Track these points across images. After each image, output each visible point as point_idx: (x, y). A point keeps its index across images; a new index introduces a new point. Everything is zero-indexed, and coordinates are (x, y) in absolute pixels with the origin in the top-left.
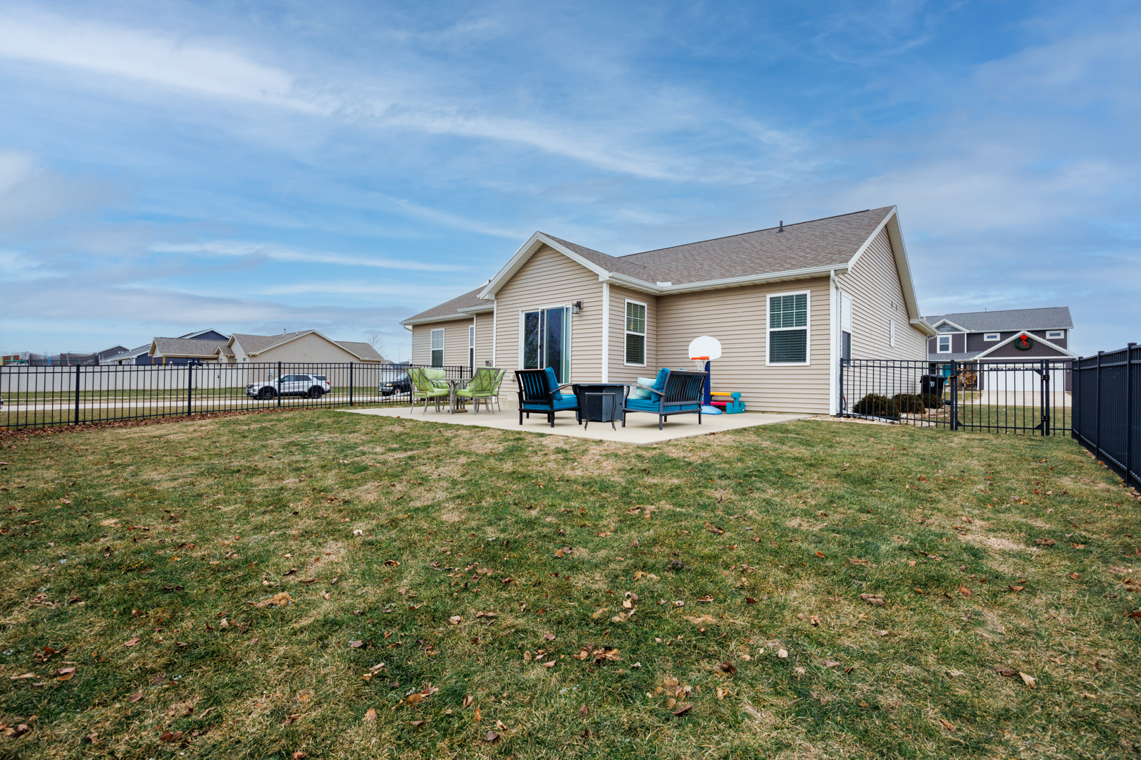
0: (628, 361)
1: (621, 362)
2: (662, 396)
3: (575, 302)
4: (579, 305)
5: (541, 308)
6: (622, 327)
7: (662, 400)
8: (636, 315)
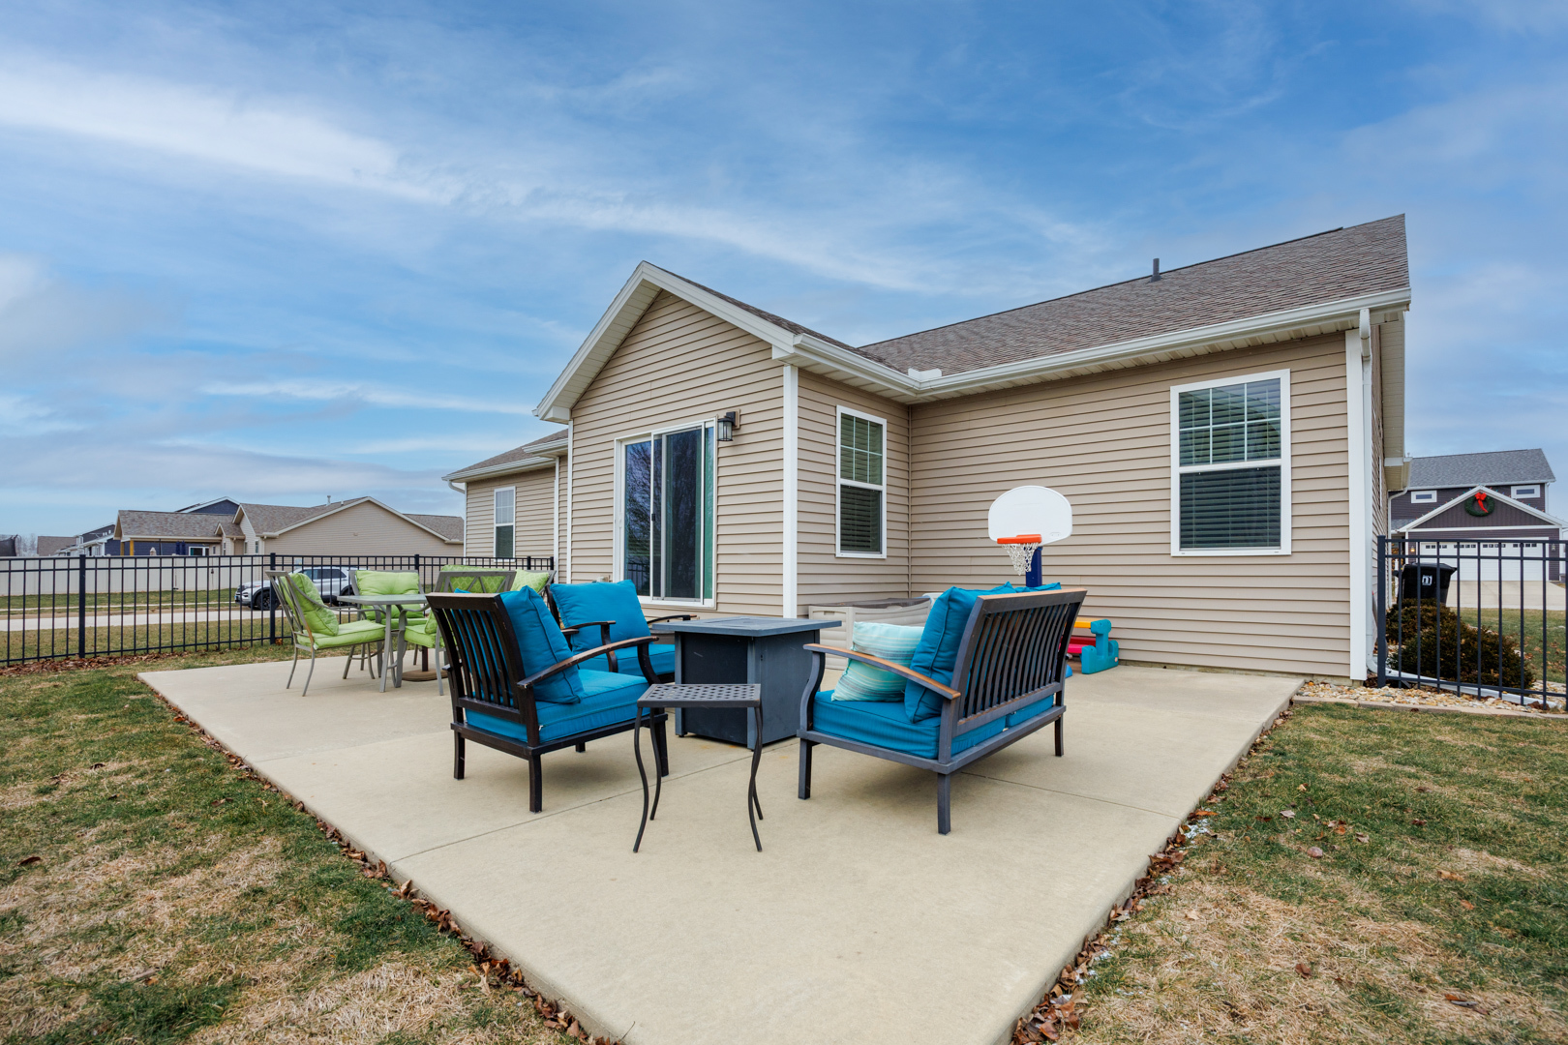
0: (845, 546)
1: (829, 549)
2: (948, 701)
3: (722, 415)
4: (730, 420)
5: (656, 431)
6: (830, 470)
7: (948, 714)
8: (862, 444)
